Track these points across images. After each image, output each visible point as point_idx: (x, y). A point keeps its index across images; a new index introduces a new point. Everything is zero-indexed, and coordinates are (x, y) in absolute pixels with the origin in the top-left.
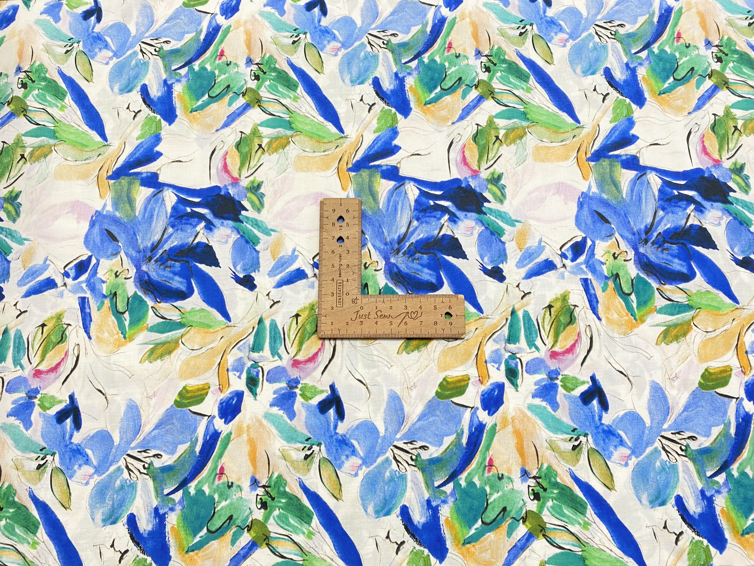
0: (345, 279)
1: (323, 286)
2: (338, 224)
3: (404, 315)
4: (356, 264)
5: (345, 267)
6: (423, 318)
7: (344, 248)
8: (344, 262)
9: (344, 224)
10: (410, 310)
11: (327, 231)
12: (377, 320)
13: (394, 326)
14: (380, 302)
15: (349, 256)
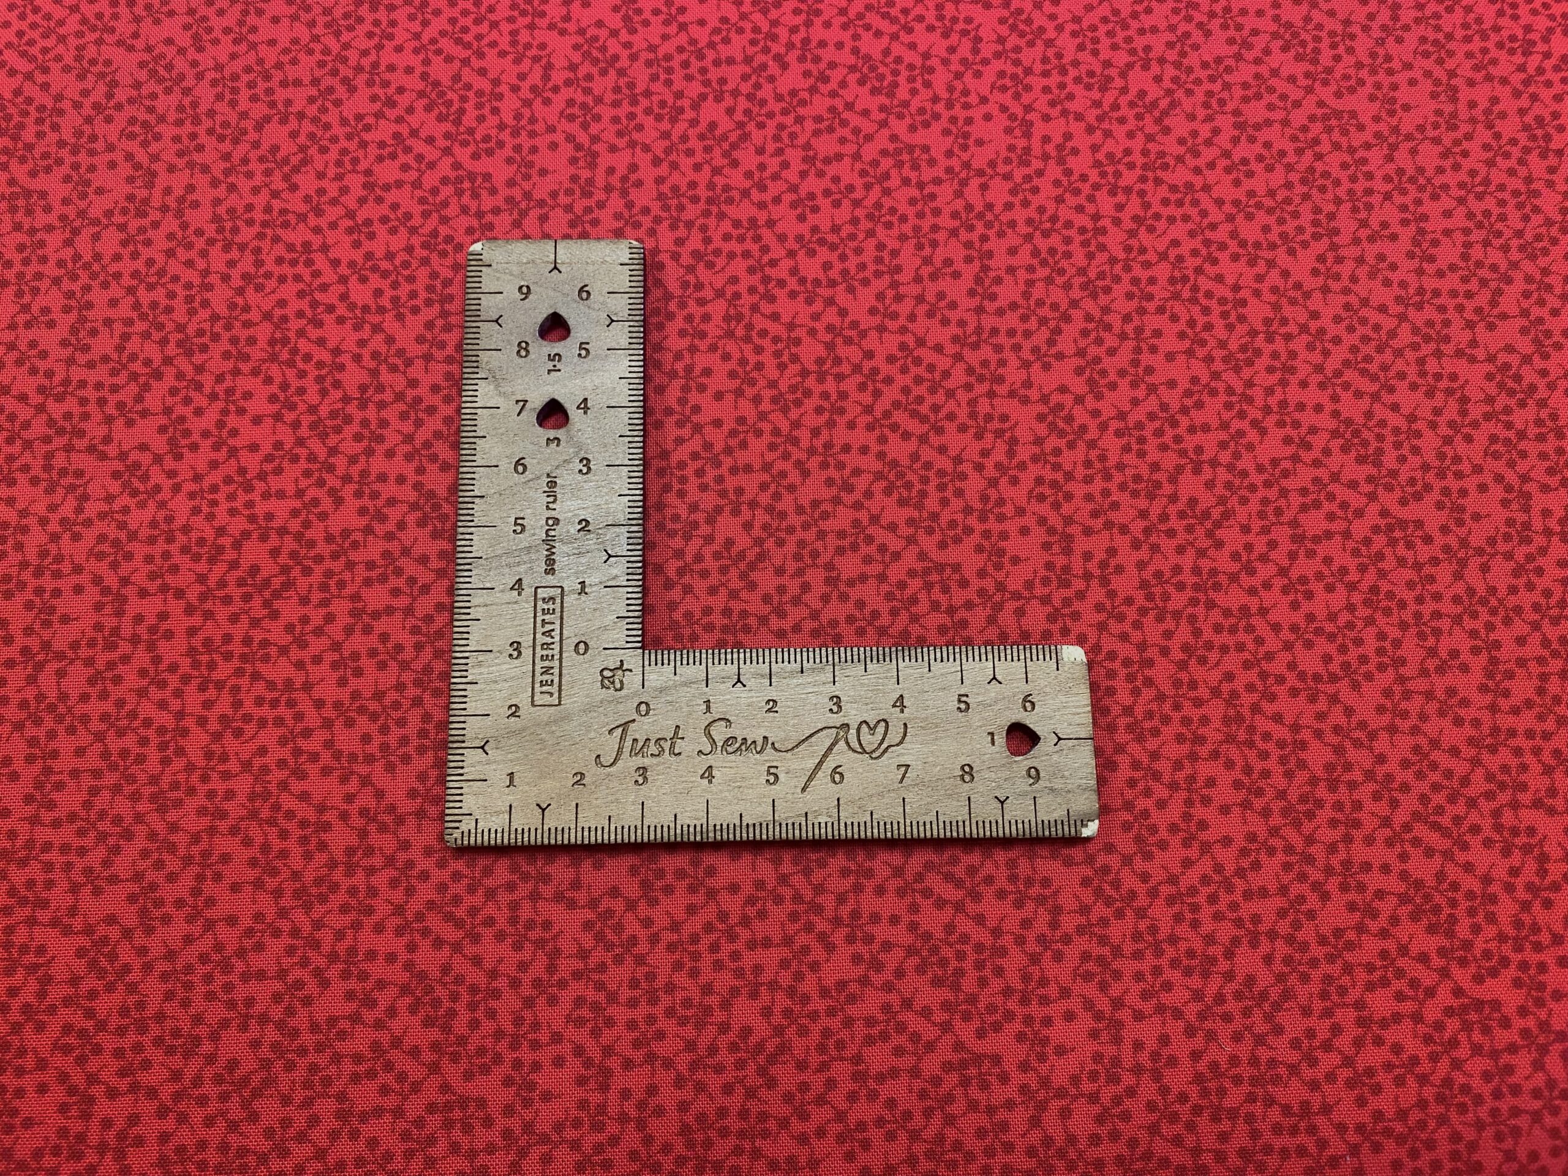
0: (571, 584)
1: (474, 613)
2: (542, 349)
3: (826, 740)
4: (622, 518)
5: (574, 529)
6: (909, 753)
7: (566, 450)
8: (569, 508)
9: (568, 348)
10: (852, 715)
11: (492, 377)
12: (711, 760)
13: (788, 785)
14: (724, 679)
15: (590, 484)
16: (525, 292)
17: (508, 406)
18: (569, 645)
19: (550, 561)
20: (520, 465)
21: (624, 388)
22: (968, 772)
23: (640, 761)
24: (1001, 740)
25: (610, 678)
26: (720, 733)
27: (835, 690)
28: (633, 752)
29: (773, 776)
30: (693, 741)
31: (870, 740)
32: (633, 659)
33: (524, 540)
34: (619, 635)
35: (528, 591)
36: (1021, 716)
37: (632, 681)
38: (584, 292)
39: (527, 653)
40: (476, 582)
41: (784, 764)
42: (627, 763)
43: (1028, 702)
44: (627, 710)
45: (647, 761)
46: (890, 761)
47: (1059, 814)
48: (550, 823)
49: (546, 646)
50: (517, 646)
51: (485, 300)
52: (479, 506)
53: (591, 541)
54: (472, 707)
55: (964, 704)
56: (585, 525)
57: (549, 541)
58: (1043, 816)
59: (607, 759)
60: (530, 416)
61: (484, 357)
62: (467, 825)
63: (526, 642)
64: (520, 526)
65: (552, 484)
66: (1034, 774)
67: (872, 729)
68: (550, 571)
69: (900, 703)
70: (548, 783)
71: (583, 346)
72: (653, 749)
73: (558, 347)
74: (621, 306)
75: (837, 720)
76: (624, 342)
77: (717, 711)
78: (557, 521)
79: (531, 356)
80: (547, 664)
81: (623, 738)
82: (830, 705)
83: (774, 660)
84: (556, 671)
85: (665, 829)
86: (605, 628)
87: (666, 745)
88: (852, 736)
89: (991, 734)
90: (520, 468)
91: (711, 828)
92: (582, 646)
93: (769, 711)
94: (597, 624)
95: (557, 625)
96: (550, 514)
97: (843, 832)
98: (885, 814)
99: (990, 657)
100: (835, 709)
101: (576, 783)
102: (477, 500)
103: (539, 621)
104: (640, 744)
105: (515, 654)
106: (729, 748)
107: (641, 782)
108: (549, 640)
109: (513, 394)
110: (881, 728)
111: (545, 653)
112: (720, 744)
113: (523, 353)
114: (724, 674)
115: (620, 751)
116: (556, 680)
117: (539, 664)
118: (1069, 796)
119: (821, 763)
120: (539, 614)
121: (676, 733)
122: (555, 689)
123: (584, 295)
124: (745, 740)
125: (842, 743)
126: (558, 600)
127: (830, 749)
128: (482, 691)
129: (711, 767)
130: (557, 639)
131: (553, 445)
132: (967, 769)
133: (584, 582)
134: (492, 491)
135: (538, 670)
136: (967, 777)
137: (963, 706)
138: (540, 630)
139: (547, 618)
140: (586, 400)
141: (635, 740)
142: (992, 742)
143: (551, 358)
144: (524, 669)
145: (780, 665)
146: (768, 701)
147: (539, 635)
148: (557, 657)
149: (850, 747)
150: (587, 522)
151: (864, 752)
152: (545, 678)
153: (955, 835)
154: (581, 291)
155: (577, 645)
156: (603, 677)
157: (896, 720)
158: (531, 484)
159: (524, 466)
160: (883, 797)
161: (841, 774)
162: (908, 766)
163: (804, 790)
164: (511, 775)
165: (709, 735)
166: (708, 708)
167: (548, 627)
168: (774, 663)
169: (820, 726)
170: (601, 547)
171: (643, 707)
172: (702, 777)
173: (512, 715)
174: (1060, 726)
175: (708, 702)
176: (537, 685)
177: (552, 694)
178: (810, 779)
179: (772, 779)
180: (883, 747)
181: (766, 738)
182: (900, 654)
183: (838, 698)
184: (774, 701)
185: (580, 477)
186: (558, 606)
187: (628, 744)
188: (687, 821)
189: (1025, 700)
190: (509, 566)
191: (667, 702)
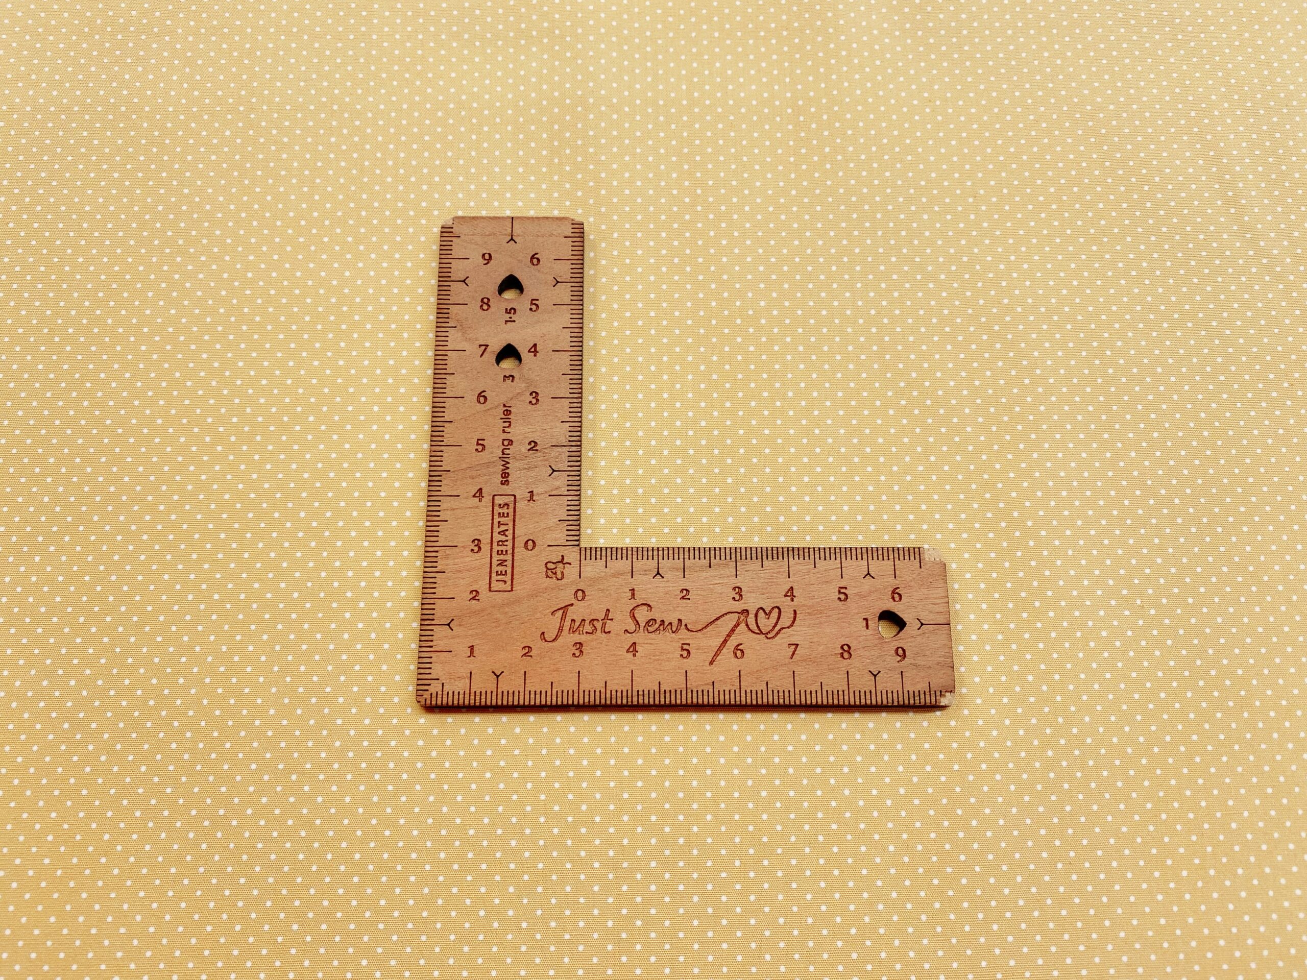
16: (488, 258)
17: (473, 349)
18: (519, 543)
19: (505, 475)
20: (482, 397)
21: (567, 334)
22: (846, 651)
23: (577, 638)
24: (874, 623)
25: (553, 570)
26: (643, 615)
27: (737, 582)
28: (572, 631)
29: (686, 651)
30: (621, 621)
31: (766, 623)
32: (572, 555)
33: (485, 456)
34: (560, 535)
35: (487, 499)
36: (890, 605)
37: (571, 572)
38: (535, 259)
39: (485, 548)
40: (445, 490)
41: (694, 641)
42: (568, 639)
43: (896, 594)
44: (567, 596)
45: (582, 638)
46: (782, 640)
47: (922, 686)
48: (504, 686)
49: (501, 543)
50: (477, 542)
51: (455, 264)
52: (448, 428)
53: (538, 458)
54: (440, 591)
55: (843, 595)
56: (533, 446)
57: (504, 458)
58: (908, 687)
59: (550, 636)
60: (490, 357)
61: (454, 310)
62: (435, 687)
63: (485, 539)
64: (481, 445)
65: (508, 412)
66: (901, 653)
67: (768, 615)
68: (505, 482)
69: (790, 593)
70: (502, 655)
71: (533, 302)
72: (588, 628)
73: (513, 301)
74: (564, 270)
75: (739, 606)
76: (567, 299)
77: (640, 598)
78: (511, 442)
79: (492, 310)
80: (502, 557)
81: (563, 618)
82: (733, 594)
83: (687, 556)
84: (509, 563)
85: (598, 694)
86: (550, 529)
87: (598, 625)
88: (751, 620)
89: (866, 620)
90: (482, 399)
91: (635, 693)
92: (530, 543)
93: (683, 598)
94: (543, 525)
95: (511, 526)
96: (505, 436)
97: (743, 699)
98: (778, 684)
99: (865, 556)
100: (737, 597)
101: (524, 655)
102: (446, 425)
103: (497, 519)
104: (577, 624)
105: (476, 549)
106: (649, 628)
107: (577, 654)
108: (503, 538)
109: (477, 339)
110: (775, 613)
111: (500, 548)
112: (642, 625)
113: (485, 307)
114: (646, 568)
115: (561, 629)
116: (509, 572)
117: (496, 558)
118: (930, 671)
119: (725, 641)
120: (496, 517)
121: (607, 615)
122: (508, 578)
123: (535, 261)
124: (663, 621)
125: (743, 625)
126: (512, 506)
127: (733, 631)
128: (449, 579)
129: (635, 643)
130: (510, 537)
131: (509, 381)
132: (846, 648)
133: (532, 492)
134: (460, 418)
135: (495, 563)
136: (846, 655)
137: (842, 597)
138: (496, 530)
139: (502, 520)
140: (535, 345)
141: (573, 620)
142: (867, 627)
143: (508, 311)
144: (483, 561)
145: (692, 560)
146: (683, 590)
147: (495, 534)
148: (510, 552)
149: (749, 629)
150: (535, 443)
151: (762, 633)
152: (500, 568)
153: (836, 702)
154: (533, 257)
155: (526, 543)
156: (548, 569)
157: (787, 607)
158: (490, 412)
159: (485, 398)
160: (777, 670)
161: (742, 651)
162: (797, 645)
163: (711, 663)
164: (472, 647)
165: (634, 617)
166: (633, 595)
167: (503, 528)
168: (686, 560)
169: (724, 611)
170: (546, 463)
171: (580, 593)
172: (628, 651)
173: (473, 598)
174: (925, 614)
175: (633, 590)
176: (494, 575)
177: (505, 582)
178: (717, 654)
179: (685, 653)
180: (777, 629)
181: (680, 621)
182: (791, 553)
183: (739, 588)
184: (687, 590)
185: (530, 407)
186: (511, 510)
187: (567, 624)
188: (614, 688)
189: (893, 592)
190: (472, 477)
191: (599, 590)
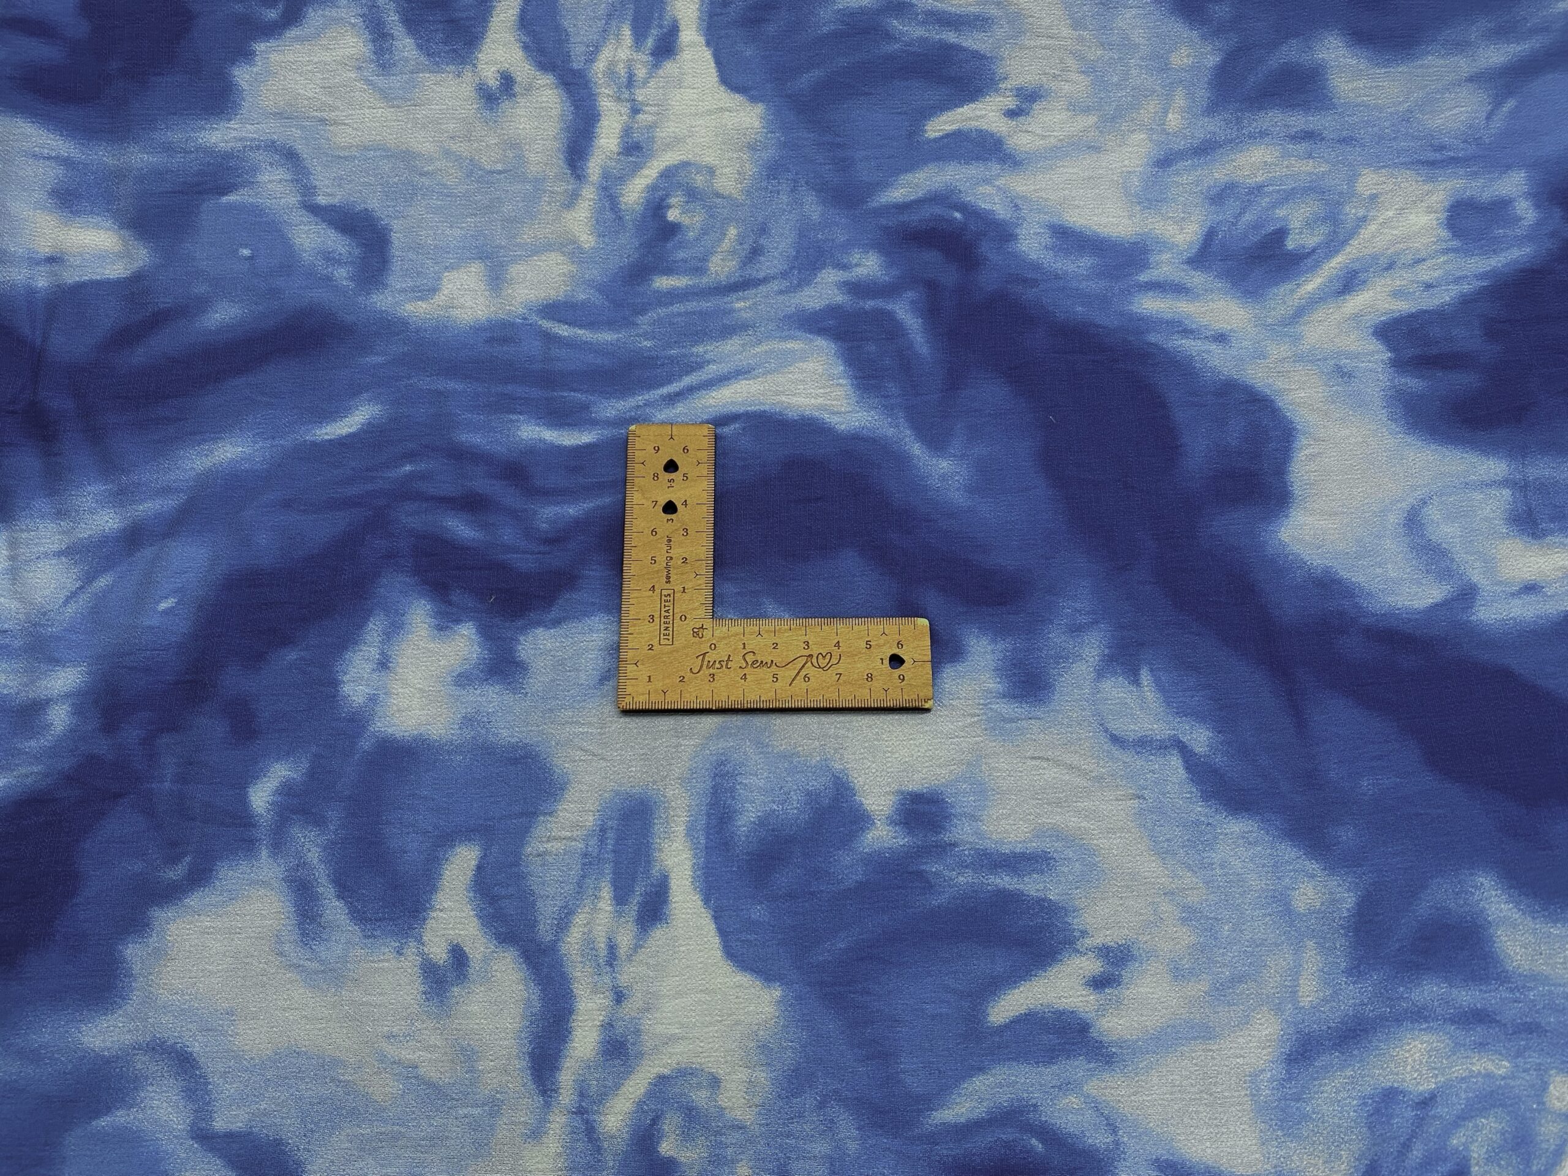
16: (657, 450)
17: (648, 504)
18: (677, 617)
19: (668, 577)
20: (654, 532)
21: (705, 494)
22: (870, 677)
23: (712, 671)
24: (887, 662)
25: (697, 633)
26: (750, 658)
27: (806, 638)
28: (708, 667)
29: (776, 678)
30: (737, 661)
31: (823, 662)
32: (708, 624)
33: (656, 567)
34: (701, 612)
35: (658, 591)
36: (896, 651)
37: (707, 634)
38: (685, 450)
39: (657, 620)
40: (631, 587)
41: (781, 673)
42: (706, 672)
43: (899, 644)
44: (705, 648)
45: (715, 671)
46: (832, 672)
47: (914, 697)
48: (668, 699)
49: (666, 617)
50: (652, 617)
51: (637, 453)
52: (634, 552)
53: (688, 567)
54: (630, 645)
57: (667, 567)
58: (906, 697)
59: (695, 670)
60: (659, 509)
61: (637, 480)
62: (628, 699)
63: (656, 615)
64: (654, 560)
65: (670, 541)
66: (902, 678)
67: (824, 657)
68: (668, 582)
69: (838, 645)
70: (667, 681)
71: (685, 475)
72: (717, 665)
73: (673, 476)
74: (704, 456)
75: (807, 653)
76: (705, 473)
77: (749, 648)
78: (671, 558)
79: (659, 480)
80: (666, 625)
81: (703, 660)
82: (804, 645)
83: (776, 624)
84: (671, 629)
85: (724, 703)
86: (694, 609)
87: (724, 664)
88: (814, 660)
89: (882, 659)
90: (654, 533)
91: (745, 702)
92: (683, 617)
93: (774, 648)
94: (691, 607)
95: (671, 608)
96: (668, 555)
97: (809, 705)
98: (830, 696)
99: (882, 623)
100: (806, 647)
101: (680, 681)
102: (633, 548)
103: (663, 605)
104: (711, 663)
105: (651, 620)
106: (755, 666)
107: (712, 680)
108: (667, 614)
109: (650, 498)
110: (828, 656)
111: (665, 620)
112: (750, 663)
113: (656, 478)
114: (752, 631)
115: (701, 666)
116: (671, 633)
117: (663, 626)
118: (919, 688)
119: (799, 672)
120: (663, 602)
121: (729, 658)
122: (670, 637)
123: (686, 451)
124: (762, 662)
125: (809, 663)
126: (672, 596)
127: (803, 666)
128: (636, 638)
129: (745, 674)
130: (671, 614)
131: (670, 522)
132: (870, 675)
133: (684, 588)
134: (640, 544)
135: (662, 629)
136: (869, 679)
137: (868, 646)
138: (663, 610)
139: (667, 604)
140: (686, 501)
141: (709, 661)
142: (882, 663)
143: (669, 481)
144: (655, 628)
145: (780, 627)
146: (773, 644)
147: (663, 612)
148: (671, 622)
149: (813, 665)
150: (686, 559)
151: (820, 667)
152: (666, 632)
153: (863, 706)
154: (684, 449)
155: (681, 617)
156: (694, 632)
157: (836, 652)
158: (659, 541)
159: (656, 532)
160: (829, 688)
161: (809, 678)
162: (841, 674)
163: (790, 685)
164: (650, 677)
165: (745, 660)
166: (744, 647)
167: (667, 608)
168: (777, 628)
169: (798, 655)
170: (693, 570)
171: (713, 646)
172: (741, 678)
173: (650, 649)
174: (915, 655)
175: (744, 644)
176: (662, 635)
177: (669, 640)
178: (793, 680)
179: (775, 680)
180: (829, 665)
181: (772, 661)
182: (838, 622)
183: (808, 642)
184: (777, 644)
185: (683, 538)
186: (672, 598)
187: (705, 663)
188: (734, 699)
189: (898, 644)
190: (648, 579)
191: (726, 644)
